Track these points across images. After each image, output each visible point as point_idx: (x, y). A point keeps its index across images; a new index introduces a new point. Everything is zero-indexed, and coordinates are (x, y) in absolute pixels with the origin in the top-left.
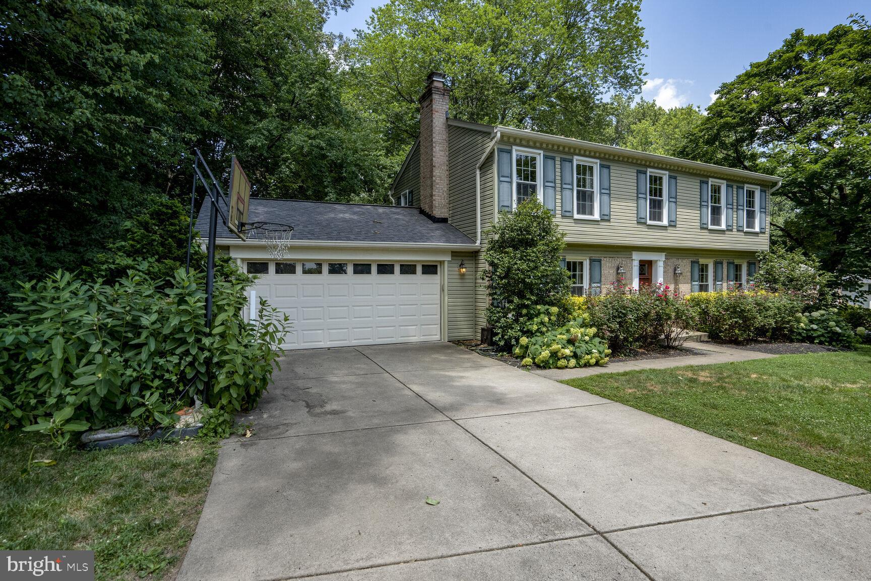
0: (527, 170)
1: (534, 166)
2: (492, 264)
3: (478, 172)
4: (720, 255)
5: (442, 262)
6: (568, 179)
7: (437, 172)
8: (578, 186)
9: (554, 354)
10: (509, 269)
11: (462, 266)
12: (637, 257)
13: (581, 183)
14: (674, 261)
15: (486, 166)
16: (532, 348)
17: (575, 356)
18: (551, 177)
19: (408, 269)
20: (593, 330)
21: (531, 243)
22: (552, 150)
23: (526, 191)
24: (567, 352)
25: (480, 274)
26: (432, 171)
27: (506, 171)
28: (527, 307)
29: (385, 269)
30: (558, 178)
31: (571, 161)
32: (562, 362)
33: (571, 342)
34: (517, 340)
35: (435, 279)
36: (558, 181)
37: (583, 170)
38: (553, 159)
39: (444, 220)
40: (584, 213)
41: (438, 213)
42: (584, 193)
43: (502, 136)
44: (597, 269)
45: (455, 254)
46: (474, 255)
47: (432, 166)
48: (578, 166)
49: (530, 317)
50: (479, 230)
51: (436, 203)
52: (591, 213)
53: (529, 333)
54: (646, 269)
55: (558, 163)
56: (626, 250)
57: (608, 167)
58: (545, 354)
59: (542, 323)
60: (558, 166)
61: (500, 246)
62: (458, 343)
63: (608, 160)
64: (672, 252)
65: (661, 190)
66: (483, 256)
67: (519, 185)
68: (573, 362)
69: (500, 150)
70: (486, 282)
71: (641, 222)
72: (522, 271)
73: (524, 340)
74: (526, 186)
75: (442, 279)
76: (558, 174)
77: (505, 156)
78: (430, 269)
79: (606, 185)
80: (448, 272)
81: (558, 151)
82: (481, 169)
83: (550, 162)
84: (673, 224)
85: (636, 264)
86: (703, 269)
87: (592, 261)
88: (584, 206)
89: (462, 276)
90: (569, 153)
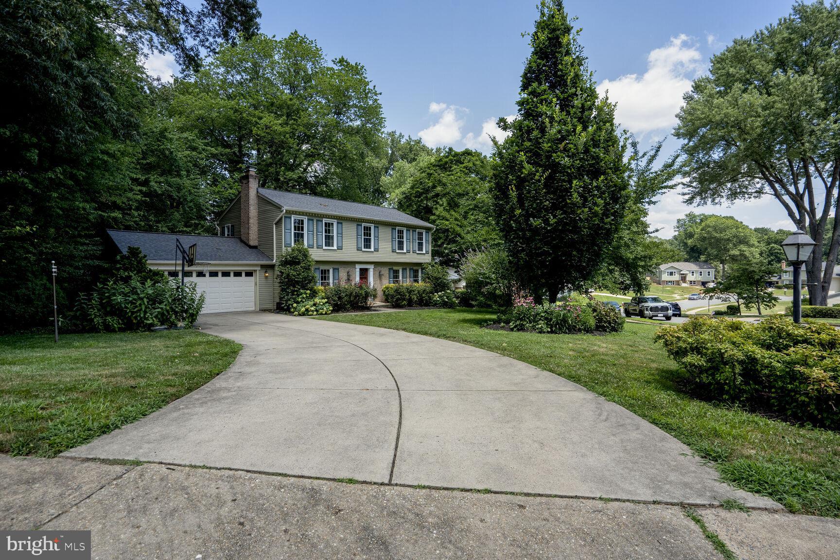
0: (299, 226)
1: (303, 224)
2: (281, 272)
3: (274, 226)
4: (404, 265)
5: (255, 271)
6: (320, 230)
7: (251, 221)
8: (326, 232)
9: (307, 310)
10: (288, 275)
11: (266, 272)
12: (358, 267)
13: (328, 231)
14: (379, 268)
15: (279, 223)
16: (298, 308)
17: (317, 311)
18: (311, 229)
19: (238, 274)
20: (326, 300)
21: (299, 263)
22: (312, 216)
23: (299, 237)
24: (313, 309)
25: (275, 276)
26: (248, 220)
27: (288, 227)
28: (297, 291)
29: (226, 274)
30: (315, 229)
31: (322, 221)
32: (310, 313)
33: (315, 305)
34: (292, 305)
35: (251, 279)
36: (315, 231)
37: (328, 225)
38: (313, 220)
39: (255, 247)
40: (329, 246)
41: (252, 243)
42: (329, 236)
43: (286, 211)
44: (337, 273)
45: (262, 266)
46: (272, 267)
47: (248, 218)
48: (326, 223)
49: (298, 295)
50: (275, 255)
51: (251, 238)
52: (333, 246)
53: (298, 303)
54: (364, 273)
55: (315, 222)
56: (353, 263)
57: (341, 223)
58: (303, 309)
59: (303, 298)
60: (315, 224)
61: (285, 263)
62: (264, 311)
63: (342, 219)
64: (376, 264)
65: (370, 234)
66: (276, 268)
67: (295, 233)
68: (315, 313)
69: (285, 217)
70: (278, 280)
71: (359, 249)
72: (294, 276)
73: (295, 305)
74: (298, 234)
75: (256, 279)
76: (315, 227)
77: (288, 220)
78: (249, 274)
79: (340, 232)
80: (259, 275)
81: (315, 216)
82: (276, 224)
83: (311, 222)
84: (376, 250)
85: (358, 270)
86: (397, 272)
87: (334, 269)
88: (329, 243)
89: (266, 277)
90: (321, 217)
